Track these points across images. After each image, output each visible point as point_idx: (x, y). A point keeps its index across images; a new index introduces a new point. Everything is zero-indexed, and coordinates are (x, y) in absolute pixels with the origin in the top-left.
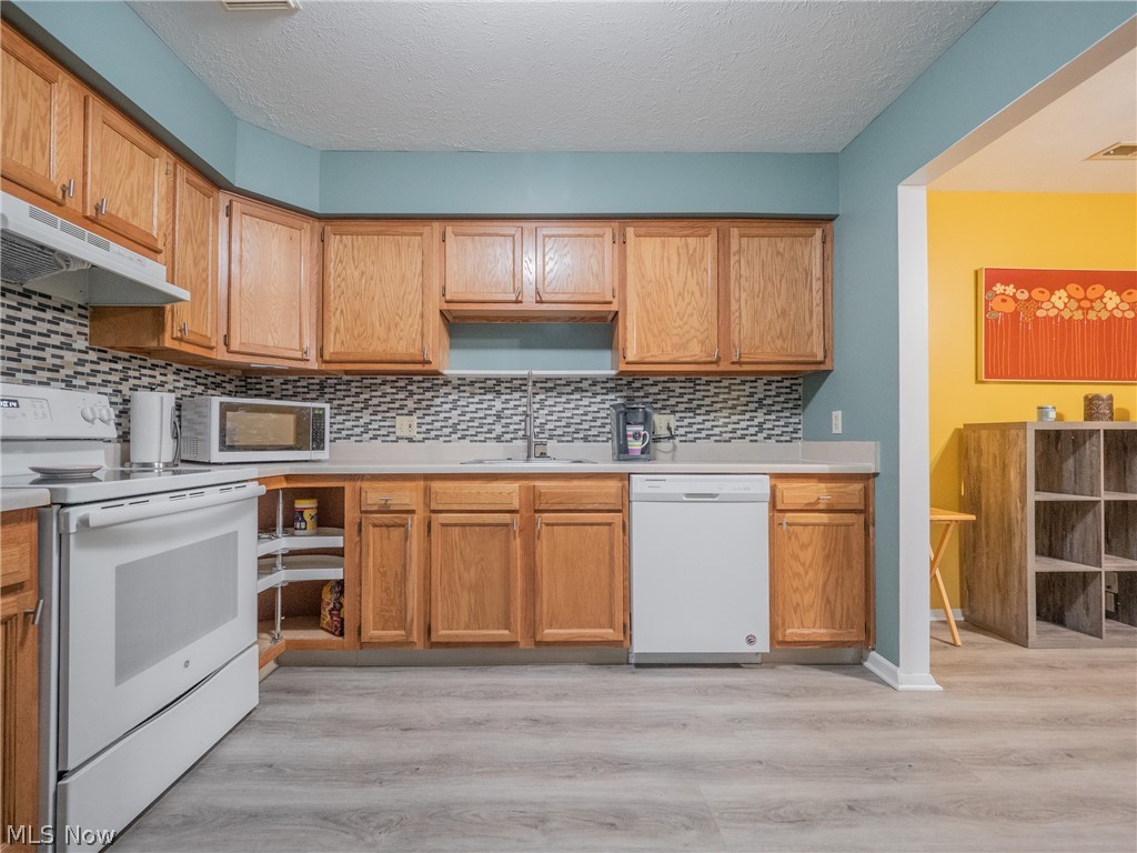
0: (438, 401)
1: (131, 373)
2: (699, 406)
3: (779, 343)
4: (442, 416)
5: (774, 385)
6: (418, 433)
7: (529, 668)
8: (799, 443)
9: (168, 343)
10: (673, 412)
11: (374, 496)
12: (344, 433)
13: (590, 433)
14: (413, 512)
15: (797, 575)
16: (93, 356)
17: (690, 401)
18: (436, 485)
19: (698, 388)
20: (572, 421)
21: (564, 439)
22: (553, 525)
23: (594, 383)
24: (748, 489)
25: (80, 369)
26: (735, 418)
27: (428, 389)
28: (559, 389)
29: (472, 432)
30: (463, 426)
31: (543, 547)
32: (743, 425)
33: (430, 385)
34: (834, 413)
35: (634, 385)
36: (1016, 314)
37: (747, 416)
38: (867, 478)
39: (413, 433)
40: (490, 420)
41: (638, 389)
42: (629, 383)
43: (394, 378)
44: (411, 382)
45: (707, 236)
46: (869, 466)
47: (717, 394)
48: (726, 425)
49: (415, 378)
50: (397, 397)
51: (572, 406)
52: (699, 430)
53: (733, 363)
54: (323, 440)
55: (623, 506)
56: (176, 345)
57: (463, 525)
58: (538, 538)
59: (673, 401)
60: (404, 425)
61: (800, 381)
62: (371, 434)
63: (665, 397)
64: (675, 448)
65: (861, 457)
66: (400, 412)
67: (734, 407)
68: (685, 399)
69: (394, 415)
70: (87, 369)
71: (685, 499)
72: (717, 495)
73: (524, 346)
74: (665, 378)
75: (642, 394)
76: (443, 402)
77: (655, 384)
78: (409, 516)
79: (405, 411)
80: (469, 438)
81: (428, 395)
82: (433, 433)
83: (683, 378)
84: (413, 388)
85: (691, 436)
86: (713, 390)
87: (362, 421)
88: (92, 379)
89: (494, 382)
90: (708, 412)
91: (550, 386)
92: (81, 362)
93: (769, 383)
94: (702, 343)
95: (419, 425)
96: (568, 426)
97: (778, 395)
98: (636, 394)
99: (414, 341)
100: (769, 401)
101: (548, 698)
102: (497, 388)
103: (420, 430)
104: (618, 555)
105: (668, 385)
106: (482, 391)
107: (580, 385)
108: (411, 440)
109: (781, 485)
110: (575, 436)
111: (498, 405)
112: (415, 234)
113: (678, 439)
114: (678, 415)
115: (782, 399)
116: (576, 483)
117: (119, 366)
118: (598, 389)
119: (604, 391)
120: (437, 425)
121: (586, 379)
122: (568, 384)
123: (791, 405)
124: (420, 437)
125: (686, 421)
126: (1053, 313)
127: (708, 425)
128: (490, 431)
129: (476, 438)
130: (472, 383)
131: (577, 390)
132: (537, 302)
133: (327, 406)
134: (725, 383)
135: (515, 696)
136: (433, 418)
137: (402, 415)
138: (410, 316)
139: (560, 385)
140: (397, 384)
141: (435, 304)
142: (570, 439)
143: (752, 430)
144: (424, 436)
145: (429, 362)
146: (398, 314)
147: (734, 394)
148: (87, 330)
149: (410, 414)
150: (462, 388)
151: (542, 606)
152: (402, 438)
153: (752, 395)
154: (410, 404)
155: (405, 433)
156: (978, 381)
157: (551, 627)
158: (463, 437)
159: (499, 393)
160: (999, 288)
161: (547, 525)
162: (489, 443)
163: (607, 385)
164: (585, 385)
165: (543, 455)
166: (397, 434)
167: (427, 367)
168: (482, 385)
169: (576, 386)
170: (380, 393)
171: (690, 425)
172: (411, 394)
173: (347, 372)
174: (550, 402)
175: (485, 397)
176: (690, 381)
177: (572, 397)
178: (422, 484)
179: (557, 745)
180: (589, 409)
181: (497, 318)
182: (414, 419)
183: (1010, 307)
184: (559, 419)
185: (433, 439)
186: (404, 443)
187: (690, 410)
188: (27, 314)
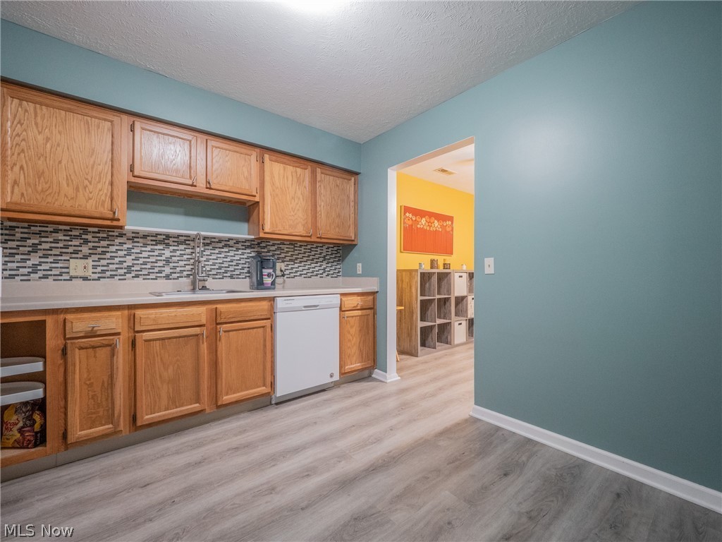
0: (113, 248)
2: (297, 259)
3: (337, 230)
4: (117, 260)
5: (330, 249)
6: (93, 273)
7: (212, 424)
8: (340, 278)
10: (283, 262)
11: (79, 325)
13: (234, 273)
14: (119, 334)
15: (349, 341)
17: (292, 255)
18: (139, 313)
19: (296, 248)
20: (223, 265)
21: (217, 277)
22: (229, 331)
23: (237, 242)
26: (313, 265)
27: (104, 239)
28: (213, 245)
29: (145, 272)
30: (136, 268)
31: (222, 347)
32: (317, 269)
33: (105, 235)
34: (358, 264)
35: (261, 245)
36: (412, 225)
37: (318, 265)
38: (374, 293)
39: (89, 273)
40: (160, 264)
41: (264, 247)
42: (259, 244)
43: (68, 228)
44: (86, 232)
45: (306, 169)
46: (375, 288)
47: (305, 253)
48: (309, 269)
49: (90, 229)
50: (70, 243)
51: (222, 255)
52: (296, 272)
53: (318, 238)
55: (270, 316)
57: (163, 339)
58: (220, 340)
59: (283, 255)
60: (77, 266)
61: (340, 248)
62: (40, 274)
63: (279, 253)
64: (284, 281)
65: (371, 285)
66: (74, 256)
67: (313, 260)
68: (289, 254)
69: (68, 258)
71: (304, 309)
72: (318, 306)
73: (187, 214)
74: (279, 242)
75: (266, 250)
76: (119, 252)
77: (273, 245)
78: (116, 337)
79: (80, 255)
80: (141, 278)
81: (104, 243)
82: (108, 274)
83: (288, 243)
84: (89, 237)
85: (292, 275)
86: (303, 251)
87: (29, 263)
89: (164, 237)
90: (301, 262)
91: (209, 242)
93: (328, 248)
94: (304, 226)
95: (95, 267)
96: (220, 268)
97: (332, 254)
98: (263, 250)
99: (104, 202)
100: (328, 257)
101: (236, 435)
102: (166, 241)
103: (95, 270)
104: (268, 344)
105: (281, 246)
106: (154, 243)
107: (228, 243)
108: (85, 279)
109: (344, 299)
110: (225, 275)
111: (167, 253)
113: (286, 276)
114: (286, 263)
115: (333, 256)
116: (243, 304)
118: (239, 246)
119: (244, 247)
120: (112, 267)
121: (232, 239)
122: (220, 241)
123: (337, 259)
124: (96, 276)
125: (290, 266)
126: (422, 226)
127: (301, 268)
128: (160, 272)
129: (148, 277)
130: (145, 237)
131: (226, 246)
132: (207, 188)
134: (309, 247)
135: (213, 441)
136: (109, 261)
137: (77, 258)
138: (99, 182)
139: (214, 242)
140: (70, 233)
142: (221, 277)
143: (321, 272)
144: (99, 275)
145: (118, 220)
146: (87, 179)
147: (313, 253)
149: (85, 257)
150: (136, 240)
151: (222, 385)
152: (77, 277)
153: (321, 253)
154: (85, 250)
155: (81, 273)
156: (401, 252)
157: (227, 394)
158: (137, 276)
159: (168, 245)
160: (407, 214)
161: (225, 332)
162: (159, 281)
163: (245, 244)
164: (231, 243)
165: (204, 288)
166: (71, 274)
168: (154, 238)
169: (226, 243)
170: (51, 240)
171: (292, 268)
172: (86, 241)
173: (13, 220)
174: (207, 252)
175: (156, 247)
176: (292, 244)
177: (222, 250)
178: (126, 312)
179: (255, 455)
180: (234, 258)
182: (90, 262)
183: (410, 222)
184: (214, 264)
185: (108, 278)
186: (80, 281)
187: (290, 260)
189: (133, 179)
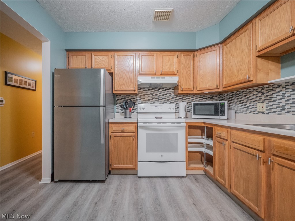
0: (275, 95)
1: (184, 99)
4: (277, 102)
6: (266, 110)
12: (242, 110)
14: (227, 140)
16: (175, 96)
25: (173, 99)
27: (270, 90)
30: (288, 106)
33: (271, 88)
39: (264, 110)
43: (257, 88)
44: (263, 88)
49: (265, 86)
50: (258, 95)
54: (224, 113)
58: (273, 169)
60: (261, 107)
62: (249, 110)
66: (259, 101)
69: (257, 103)
70: (174, 99)
76: (277, 95)
78: (225, 141)
79: (261, 101)
81: (270, 93)
82: (273, 110)
84: (264, 91)
87: (247, 106)
88: (175, 101)
92: (173, 98)
95: (267, 107)
103: (267, 109)
108: (263, 113)
112: (246, 31)
117: (181, 98)
120: (275, 106)
124: (267, 112)
133: (226, 103)
136: (273, 103)
137: (260, 102)
140: (258, 90)
141: (254, 54)
144: (269, 111)
145: (251, 81)
148: (174, 92)
149: (263, 102)
150: (287, 87)
152: (260, 112)
154: (263, 98)
155: (261, 110)
158: (288, 112)
166: (258, 111)
167: (251, 83)
170: (252, 95)
172: (263, 93)
173: (242, 89)
182: (265, 104)
185: (273, 113)
186: (260, 114)
188: (163, 92)
189: (258, 54)
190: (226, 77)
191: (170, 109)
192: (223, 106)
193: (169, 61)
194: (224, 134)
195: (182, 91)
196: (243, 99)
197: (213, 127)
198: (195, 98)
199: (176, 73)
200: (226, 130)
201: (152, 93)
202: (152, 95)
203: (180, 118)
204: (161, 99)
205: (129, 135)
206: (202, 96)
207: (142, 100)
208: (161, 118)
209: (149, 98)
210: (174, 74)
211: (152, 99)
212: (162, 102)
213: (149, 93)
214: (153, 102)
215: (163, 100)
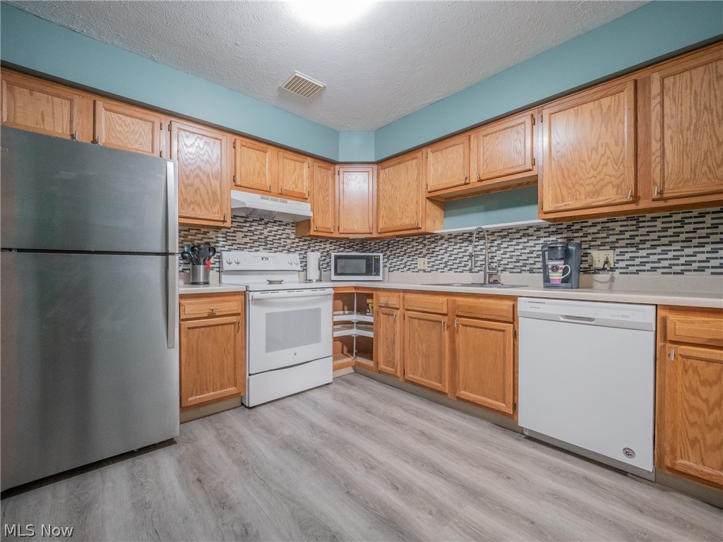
0: (437, 249)
1: (311, 245)
2: (643, 242)
4: (440, 257)
6: (428, 267)
7: (454, 411)
9: (312, 233)
10: (613, 248)
11: (383, 298)
12: (397, 267)
13: (534, 266)
14: (398, 309)
16: (297, 240)
17: (632, 237)
18: (408, 296)
19: (641, 224)
20: (521, 258)
21: (514, 270)
22: (466, 326)
23: (539, 229)
24: (627, 317)
25: (292, 245)
26: (689, 251)
27: (433, 242)
28: (511, 236)
29: (455, 266)
30: (450, 263)
31: (460, 338)
32: (702, 257)
33: (433, 240)
35: (573, 228)
39: (425, 267)
40: (465, 259)
41: (577, 231)
42: (569, 227)
43: (417, 237)
44: (425, 239)
45: (622, 91)
47: (665, 229)
50: (418, 247)
51: (521, 247)
52: (643, 264)
53: (654, 200)
54: (379, 271)
55: (514, 321)
56: (316, 234)
57: (419, 319)
58: (457, 333)
59: (613, 238)
60: (422, 263)
62: (408, 267)
63: (605, 235)
64: (612, 279)
66: (420, 255)
68: (627, 235)
69: (417, 257)
70: (295, 245)
71: (562, 319)
73: (487, 209)
74: (605, 219)
75: (581, 234)
76: (440, 249)
77: (594, 225)
78: (396, 311)
79: (422, 255)
80: (453, 271)
81: (433, 245)
82: (435, 267)
83: (625, 218)
84: (426, 242)
85: (633, 269)
86: (661, 226)
87: (404, 261)
88: (297, 249)
89: (468, 235)
90: (654, 247)
91: (505, 234)
92: (293, 243)
94: (618, 186)
95: (429, 263)
96: (517, 261)
98: (575, 235)
99: (413, 217)
102: (470, 238)
103: (429, 265)
104: (510, 353)
105: (607, 225)
106: (461, 241)
107: (527, 232)
108: (424, 271)
110: (523, 268)
111: (470, 249)
112: (414, 159)
113: (618, 271)
114: (618, 250)
117: (307, 243)
118: (541, 233)
119: (547, 234)
120: (437, 262)
121: (532, 227)
122: (518, 232)
124: (429, 269)
125: (627, 256)
127: (654, 258)
128: (465, 266)
129: (457, 270)
130: (456, 236)
131: (524, 235)
132: (478, 181)
133: (381, 255)
136: (435, 258)
137: (420, 257)
138: (411, 204)
139: (512, 233)
140: (418, 241)
141: (424, 194)
142: (519, 271)
144: (431, 269)
145: (420, 228)
146: (406, 204)
147: (689, 227)
148: (294, 231)
149: (424, 257)
150: (450, 240)
151: (459, 375)
152: (421, 270)
154: (425, 251)
155: (422, 267)
157: (464, 390)
158: (450, 270)
159: (471, 241)
161: (463, 325)
162: (465, 273)
163: (549, 230)
164: (531, 231)
165: (496, 282)
166: (418, 268)
167: (419, 231)
168: (461, 237)
169: (524, 232)
170: (411, 246)
171: (632, 258)
172: (425, 245)
173: (397, 236)
174: (505, 245)
175: (462, 245)
176: (632, 219)
177: (521, 241)
178: (402, 294)
180: (534, 249)
181: (469, 194)
182: (426, 260)
184: (511, 257)
185: (435, 270)
186: (421, 273)
187: (632, 245)
188: (275, 228)
189: (428, 195)
190: (383, 217)
191: (291, 264)
192: (378, 260)
193: (295, 170)
194: (393, 300)
195: (317, 231)
196: (398, 251)
197: (374, 293)
198: (328, 245)
199: (307, 196)
200: (397, 294)
201: (253, 229)
202: (251, 234)
203: (310, 280)
204: (271, 243)
205: (227, 322)
206: (338, 243)
207: (230, 242)
208: (280, 282)
209: (247, 240)
210: (303, 198)
211: (252, 241)
212: (274, 250)
213: (245, 229)
214: (254, 249)
215: (276, 245)
